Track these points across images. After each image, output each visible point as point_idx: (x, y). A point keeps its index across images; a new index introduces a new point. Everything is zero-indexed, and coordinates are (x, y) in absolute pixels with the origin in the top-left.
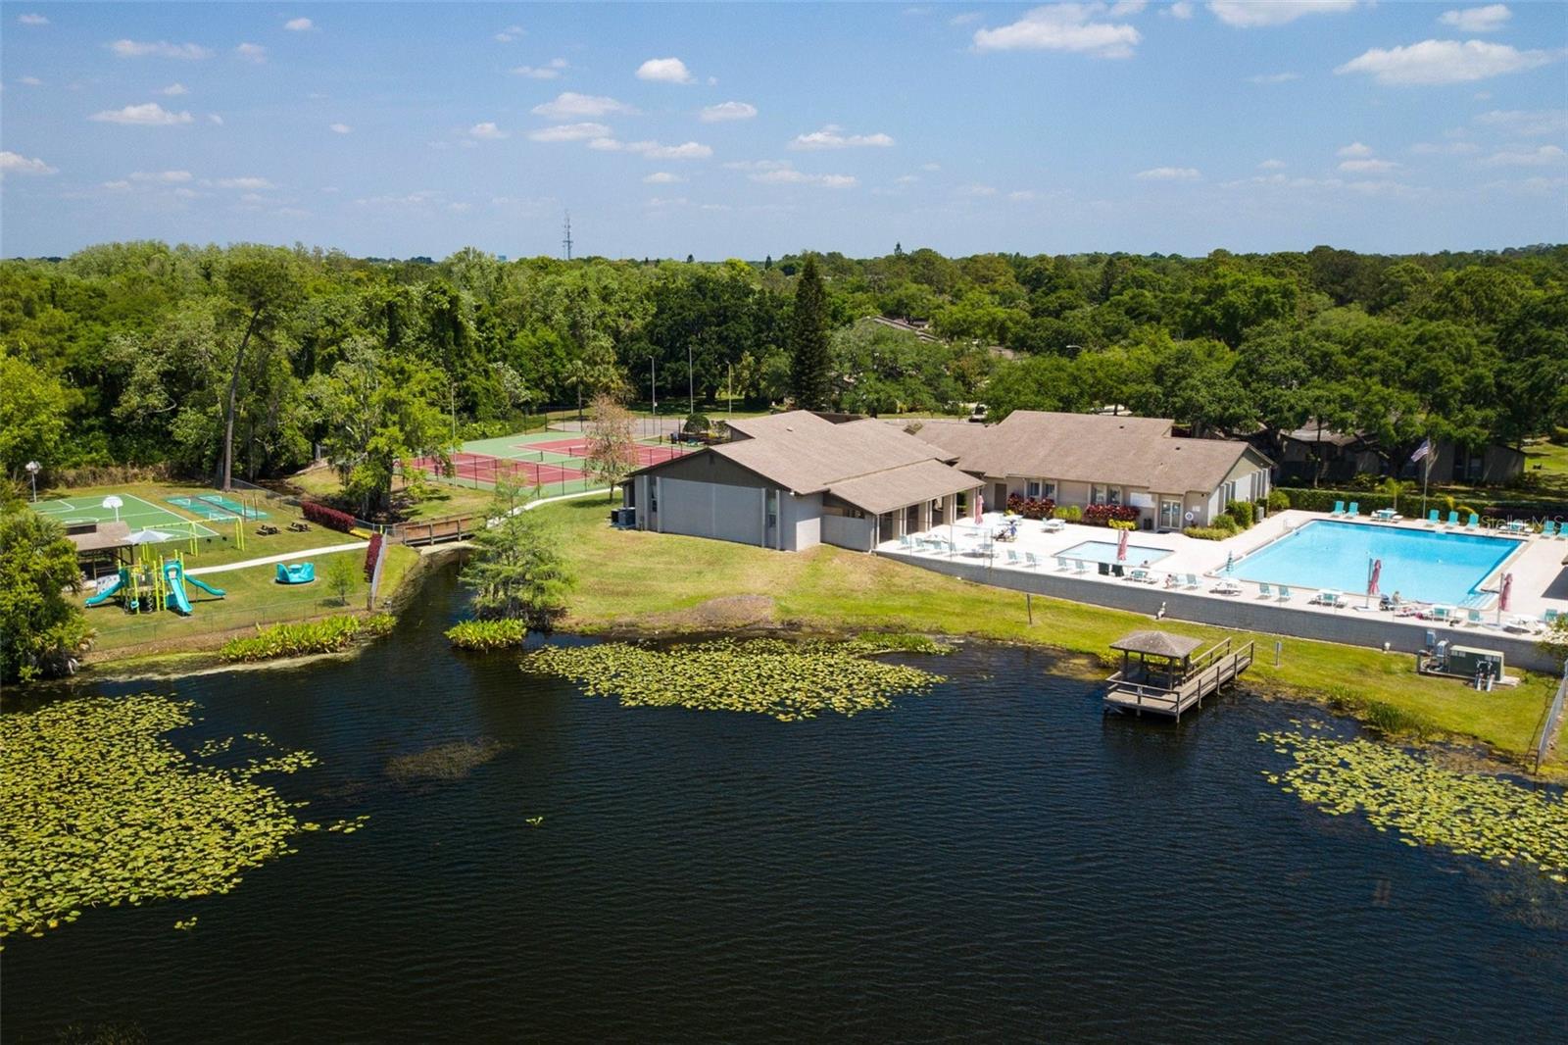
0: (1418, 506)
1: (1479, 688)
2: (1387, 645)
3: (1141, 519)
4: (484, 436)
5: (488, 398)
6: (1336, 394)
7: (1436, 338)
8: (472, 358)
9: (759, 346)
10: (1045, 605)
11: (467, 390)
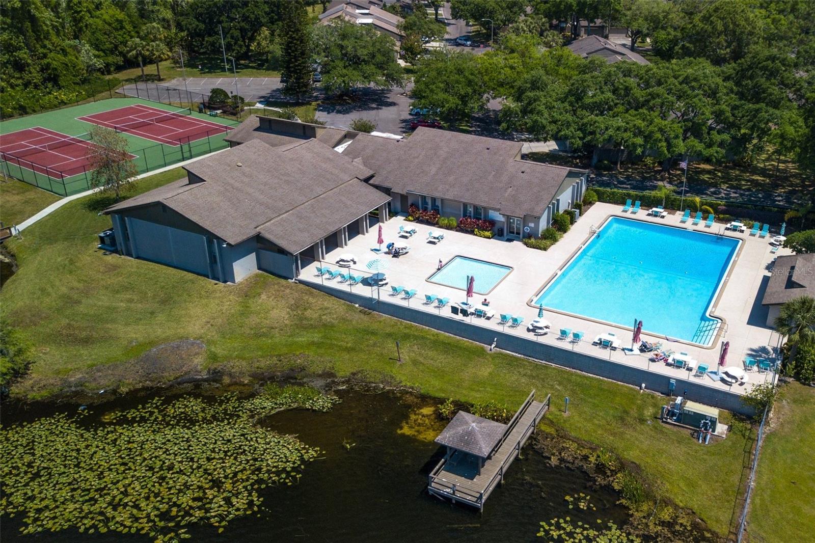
0: (678, 203)
1: (701, 441)
2: (643, 385)
3: (496, 229)
4: (63, 104)
5: (67, 70)
6: (631, 125)
7: (695, 80)
8: (50, 40)
9: (273, 23)
10: (414, 335)
11: (48, 65)
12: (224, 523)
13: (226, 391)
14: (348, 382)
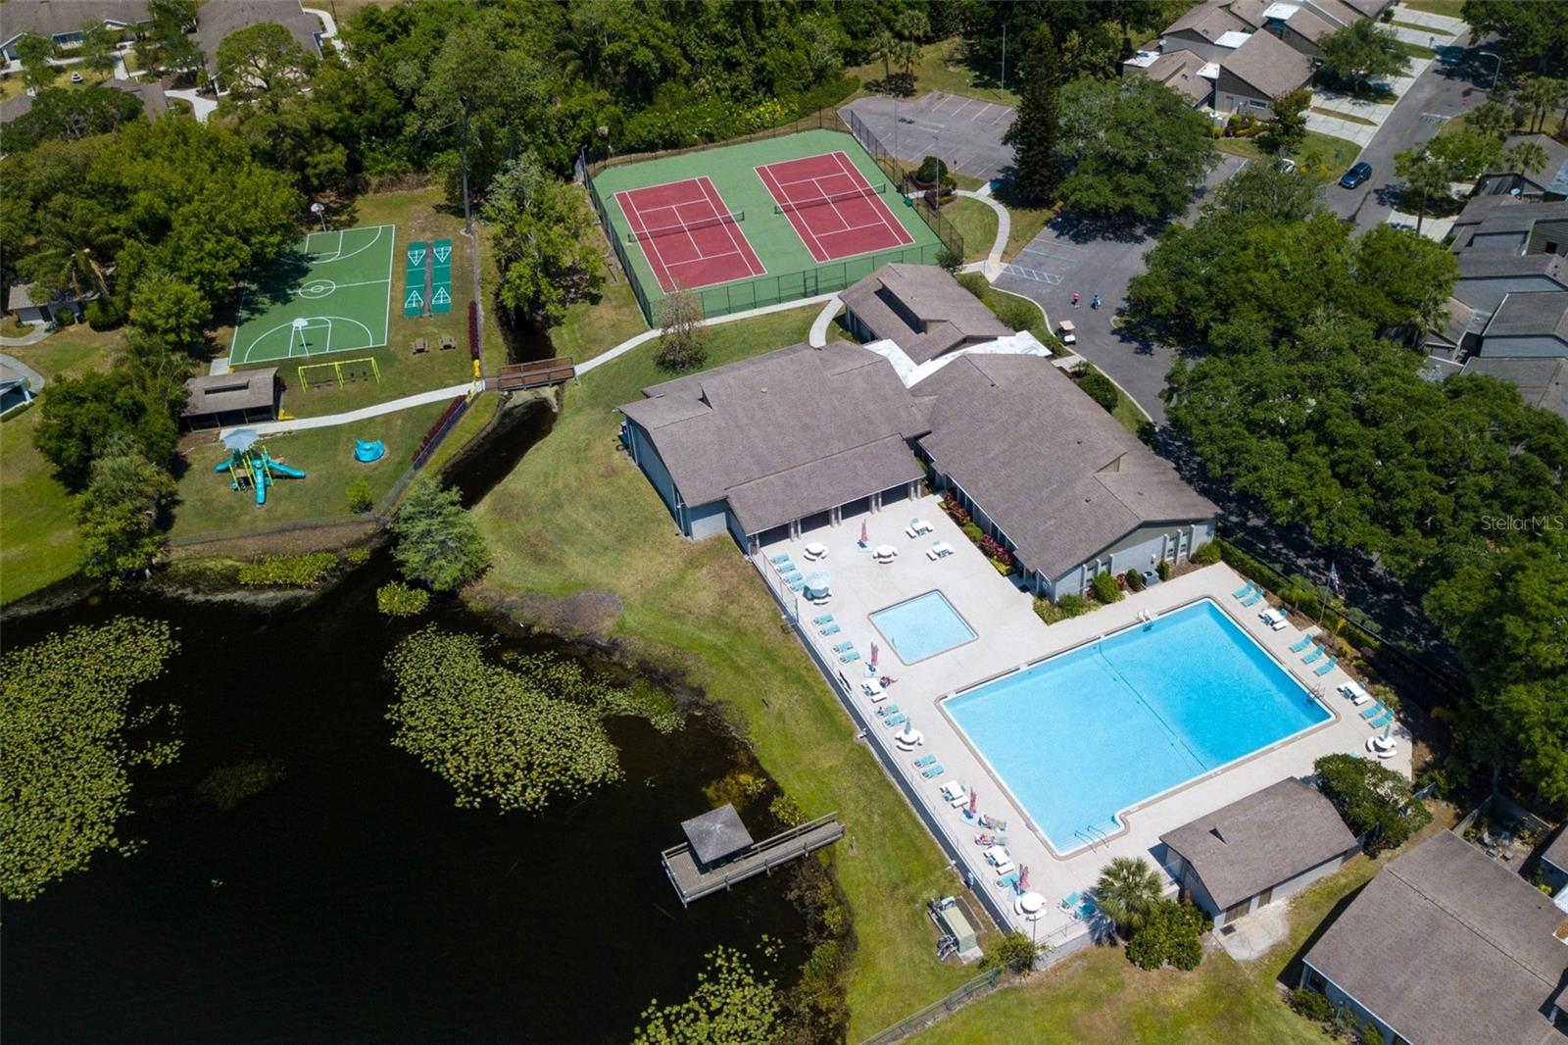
1: (938, 954)
2: (954, 862)
3: (1018, 565)
10: (806, 682)
11: (763, 66)
12: (508, 808)
13: (607, 670)
14: (707, 708)
